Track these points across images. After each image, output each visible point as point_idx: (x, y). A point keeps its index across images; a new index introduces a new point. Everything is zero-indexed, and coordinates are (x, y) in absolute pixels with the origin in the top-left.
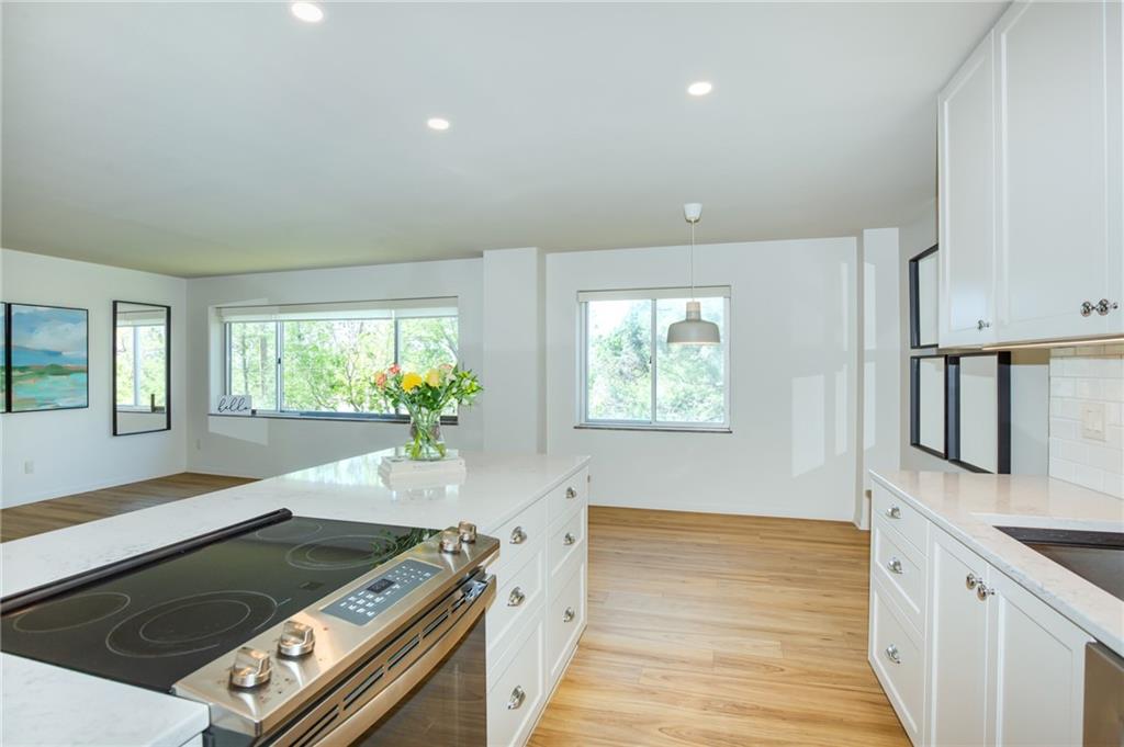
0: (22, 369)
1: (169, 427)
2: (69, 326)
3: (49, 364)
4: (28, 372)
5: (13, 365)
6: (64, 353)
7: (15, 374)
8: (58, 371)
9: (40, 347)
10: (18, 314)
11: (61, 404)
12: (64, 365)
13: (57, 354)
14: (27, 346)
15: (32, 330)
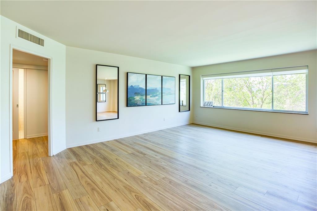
1: (189, 110)
4: (166, 94)
5: (163, 92)
7: (163, 94)
8: (170, 94)
10: (163, 78)
11: (171, 103)
12: (171, 92)
14: (165, 87)
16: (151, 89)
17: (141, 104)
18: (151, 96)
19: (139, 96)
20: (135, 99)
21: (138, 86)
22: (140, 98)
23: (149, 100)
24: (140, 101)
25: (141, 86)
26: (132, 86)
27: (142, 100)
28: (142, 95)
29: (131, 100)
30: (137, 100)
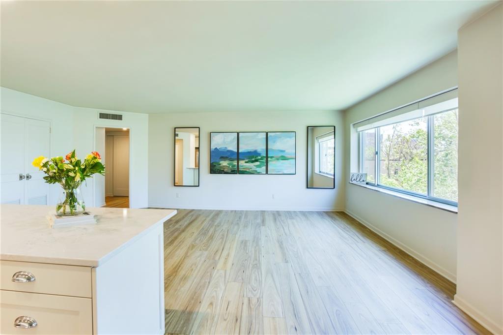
0: (272, 157)
1: (334, 188)
2: (288, 139)
3: (280, 155)
4: (274, 159)
5: (269, 156)
6: (286, 151)
7: (269, 159)
8: (284, 158)
9: (277, 149)
10: (270, 136)
11: (285, 172)
12: (286, 156)
13: (284, 151)
14: (273, 148)
15: (274, 142)
16: (246, 151)
17: (230, 171)
18: (247, 161)
19: (227, 161)
20: (220, 164)
21: (226, 148)
22: (228, 164)
23: (242, 166)
24: (229, 167)
25: (230, 148)
26: (216, 149)
27: (231, 167)
28: (232, 160)
29: (215, 166)
30: (224, 166)
